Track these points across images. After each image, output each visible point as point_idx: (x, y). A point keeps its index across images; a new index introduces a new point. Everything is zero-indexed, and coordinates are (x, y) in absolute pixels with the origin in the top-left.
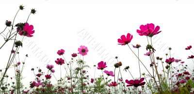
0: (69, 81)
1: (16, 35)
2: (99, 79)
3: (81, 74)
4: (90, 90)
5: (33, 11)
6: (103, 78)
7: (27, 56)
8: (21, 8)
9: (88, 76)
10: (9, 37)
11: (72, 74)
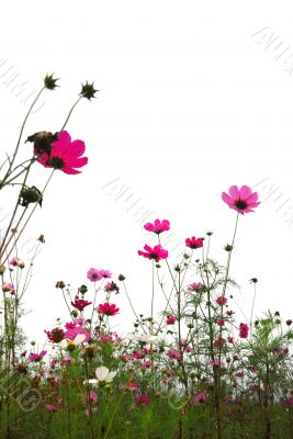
0: (170, 327)
1: (28, 168)
2: (264, 322)
3: (209, 303)
4: (235, 358)
5: (88, 92)
6: (278, 322)
7: (41, 239)
8: (50, 83)
9: (230, 313)
10: (7, 176)
11: (183, 303)
